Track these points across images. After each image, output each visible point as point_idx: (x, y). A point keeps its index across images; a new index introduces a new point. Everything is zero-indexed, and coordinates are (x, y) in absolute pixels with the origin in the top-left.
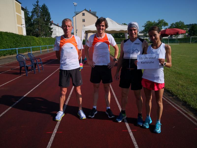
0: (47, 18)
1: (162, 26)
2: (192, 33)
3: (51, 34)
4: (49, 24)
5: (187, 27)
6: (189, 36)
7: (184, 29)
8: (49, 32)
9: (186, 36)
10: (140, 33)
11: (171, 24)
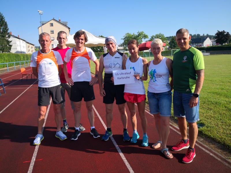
0: (3, 28)
1: (142, 39)
2: (172, 46)
3: (10, 49)
4: (7, 36)
5: (168, 39)
6: (170, 49)
7: (165, 41)
8: (6, 46)
9: (168, 49)
10: (119, 46)
11: (151, 37)
